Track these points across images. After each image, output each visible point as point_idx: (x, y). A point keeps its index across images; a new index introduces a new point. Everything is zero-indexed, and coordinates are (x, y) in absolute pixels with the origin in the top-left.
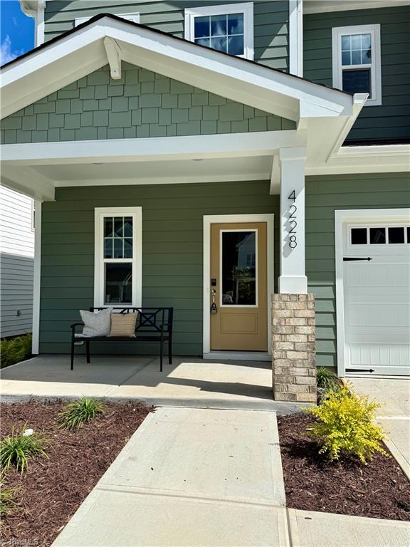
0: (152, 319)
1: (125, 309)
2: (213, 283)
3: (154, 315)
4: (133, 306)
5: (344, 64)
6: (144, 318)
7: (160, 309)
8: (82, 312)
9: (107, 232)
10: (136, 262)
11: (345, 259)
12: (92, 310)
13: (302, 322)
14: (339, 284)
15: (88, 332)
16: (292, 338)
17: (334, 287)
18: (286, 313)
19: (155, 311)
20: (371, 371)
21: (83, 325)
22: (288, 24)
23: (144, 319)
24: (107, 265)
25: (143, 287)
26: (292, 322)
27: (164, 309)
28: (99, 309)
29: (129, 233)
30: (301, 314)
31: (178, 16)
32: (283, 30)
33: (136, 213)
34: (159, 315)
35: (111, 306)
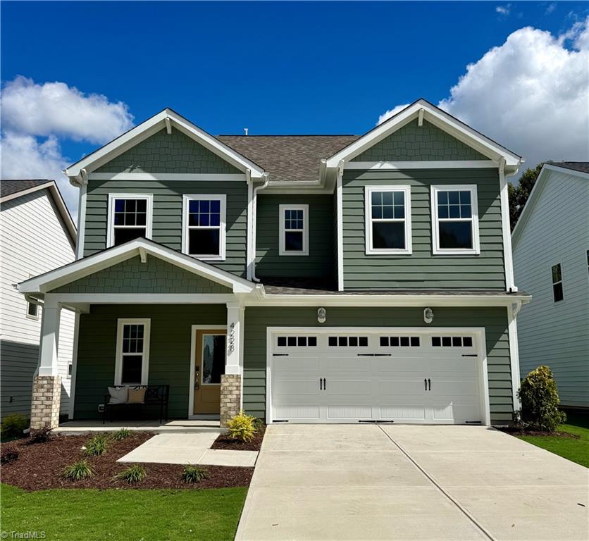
0: (155, 393)
1: (137, 387)
2: (197, 369)
3: (157, 390)
4: (142, 384)
5: (286, 228)
6: (151, 391)
7: (160, 386)
8: (109, 388)
9: (126, 335)
10: (145, 355)
11: (274, 355)
12: (115, 387)
13: (235, 388)
14: (269, 370)
15: (113, 401)
16: (230, 396)
17: (266, 371)
18: (227, 384)
19: (157, 388)
20: (287, 421)
21: (110, 396)
22: (247, 209)
23: (149, 393)
24: (124, 357)
25: (149, 372)
26: (230, 388)
27: (163, 386)
28: (120, 387)
29: (141, 335)
30: (234, 384)
31: (178, 199)
32: (244, 213)
33: (146, 323)
34: (160, 390)
35: (127, 385)
